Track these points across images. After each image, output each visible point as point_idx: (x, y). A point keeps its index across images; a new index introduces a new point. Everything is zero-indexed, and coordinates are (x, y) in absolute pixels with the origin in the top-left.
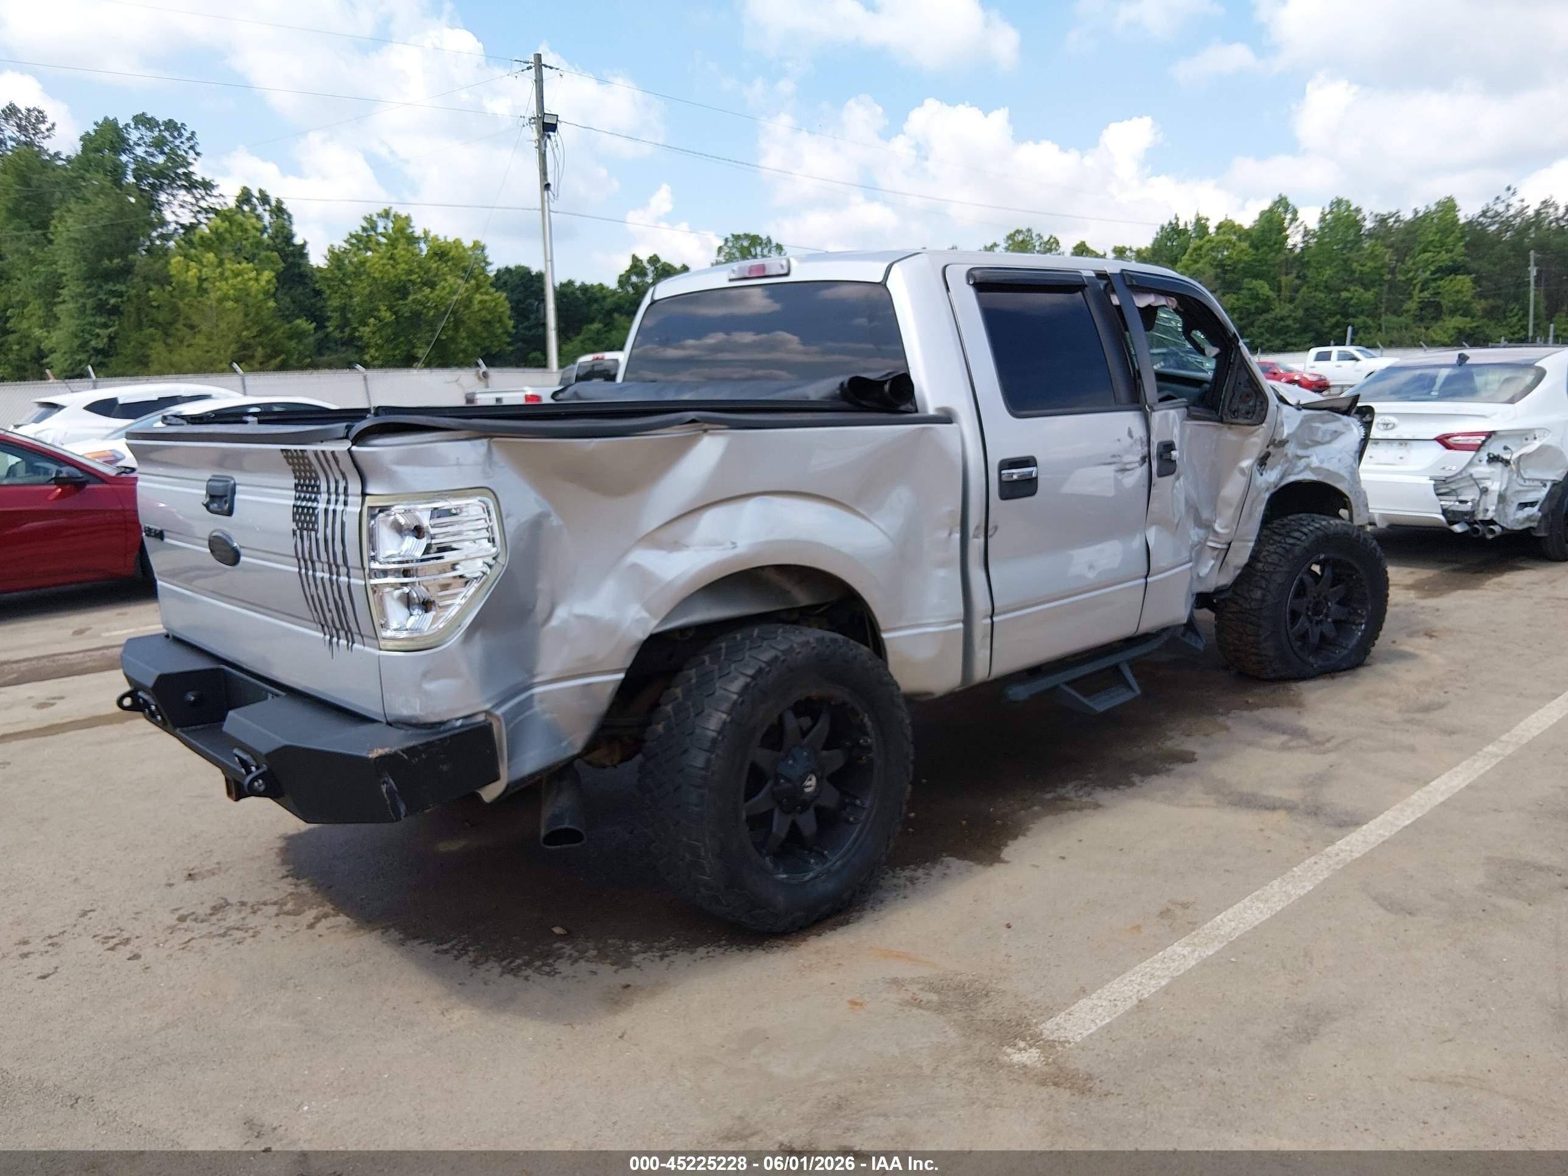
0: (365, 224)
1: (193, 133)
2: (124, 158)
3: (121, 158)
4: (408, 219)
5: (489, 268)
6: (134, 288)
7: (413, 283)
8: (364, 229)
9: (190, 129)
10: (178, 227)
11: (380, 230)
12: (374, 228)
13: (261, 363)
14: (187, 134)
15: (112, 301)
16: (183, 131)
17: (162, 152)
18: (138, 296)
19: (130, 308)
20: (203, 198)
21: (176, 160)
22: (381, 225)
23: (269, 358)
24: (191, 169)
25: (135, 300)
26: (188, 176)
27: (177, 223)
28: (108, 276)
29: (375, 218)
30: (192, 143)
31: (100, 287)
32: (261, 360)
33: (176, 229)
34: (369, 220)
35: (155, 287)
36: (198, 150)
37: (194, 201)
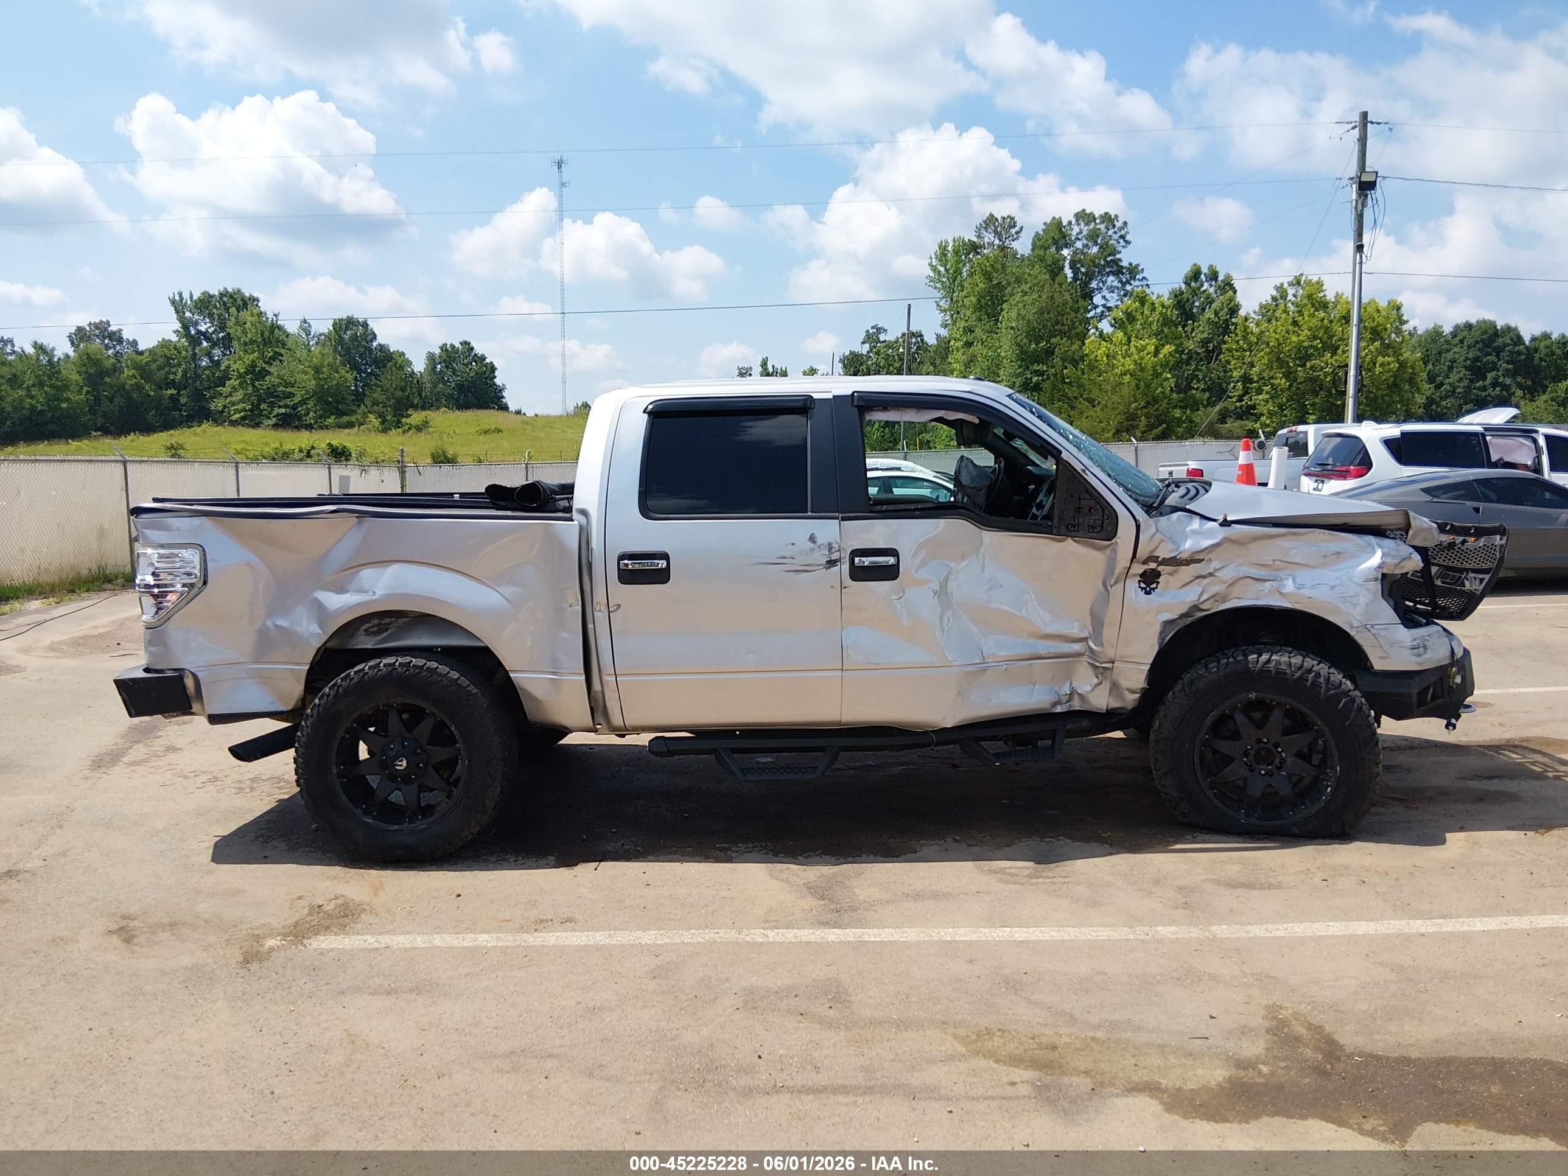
0: (1275, 293)
1: (1125, 223)
2: (1065, 252)
3: (1062, 252)
4: (1320, 284)
5: (1405, 327)
6: (1053, 367)
7: (1315, 348)
8: (1274, 299)
9: (1121, 220)
10: (1105, 310)
11: (1290, 297)
12: (1284, 296)
13: (1143, 432)
14: (1118, 224)
15: (1035, 379)
16: (1116, 222)
17: (1096, 244)
18: (1055, 376)
19: (1046, 385)
20: (1128, 282)
21: (1108, 250)
22: (1291, 292)
23: (1151, 427)
24: (1118, 256)
25: (1052, 378)
26: (1116, 262)
27: (1104, 306)
28: (1036, 358)
29: (1286, 286)
30: (1123, 232)
31: (1028, 368)
32: (1143, 429)
33: (1103, 312)
34: (1280, 288)
35: (1070, 366)
36: (1128, 238)
37: (1120, 285)
